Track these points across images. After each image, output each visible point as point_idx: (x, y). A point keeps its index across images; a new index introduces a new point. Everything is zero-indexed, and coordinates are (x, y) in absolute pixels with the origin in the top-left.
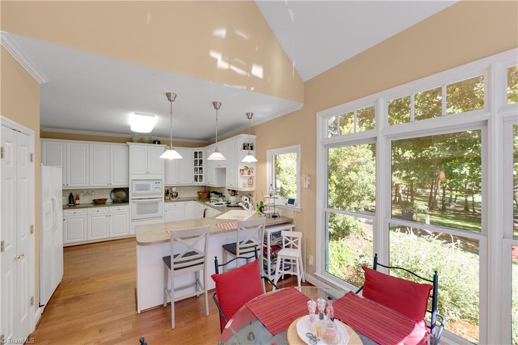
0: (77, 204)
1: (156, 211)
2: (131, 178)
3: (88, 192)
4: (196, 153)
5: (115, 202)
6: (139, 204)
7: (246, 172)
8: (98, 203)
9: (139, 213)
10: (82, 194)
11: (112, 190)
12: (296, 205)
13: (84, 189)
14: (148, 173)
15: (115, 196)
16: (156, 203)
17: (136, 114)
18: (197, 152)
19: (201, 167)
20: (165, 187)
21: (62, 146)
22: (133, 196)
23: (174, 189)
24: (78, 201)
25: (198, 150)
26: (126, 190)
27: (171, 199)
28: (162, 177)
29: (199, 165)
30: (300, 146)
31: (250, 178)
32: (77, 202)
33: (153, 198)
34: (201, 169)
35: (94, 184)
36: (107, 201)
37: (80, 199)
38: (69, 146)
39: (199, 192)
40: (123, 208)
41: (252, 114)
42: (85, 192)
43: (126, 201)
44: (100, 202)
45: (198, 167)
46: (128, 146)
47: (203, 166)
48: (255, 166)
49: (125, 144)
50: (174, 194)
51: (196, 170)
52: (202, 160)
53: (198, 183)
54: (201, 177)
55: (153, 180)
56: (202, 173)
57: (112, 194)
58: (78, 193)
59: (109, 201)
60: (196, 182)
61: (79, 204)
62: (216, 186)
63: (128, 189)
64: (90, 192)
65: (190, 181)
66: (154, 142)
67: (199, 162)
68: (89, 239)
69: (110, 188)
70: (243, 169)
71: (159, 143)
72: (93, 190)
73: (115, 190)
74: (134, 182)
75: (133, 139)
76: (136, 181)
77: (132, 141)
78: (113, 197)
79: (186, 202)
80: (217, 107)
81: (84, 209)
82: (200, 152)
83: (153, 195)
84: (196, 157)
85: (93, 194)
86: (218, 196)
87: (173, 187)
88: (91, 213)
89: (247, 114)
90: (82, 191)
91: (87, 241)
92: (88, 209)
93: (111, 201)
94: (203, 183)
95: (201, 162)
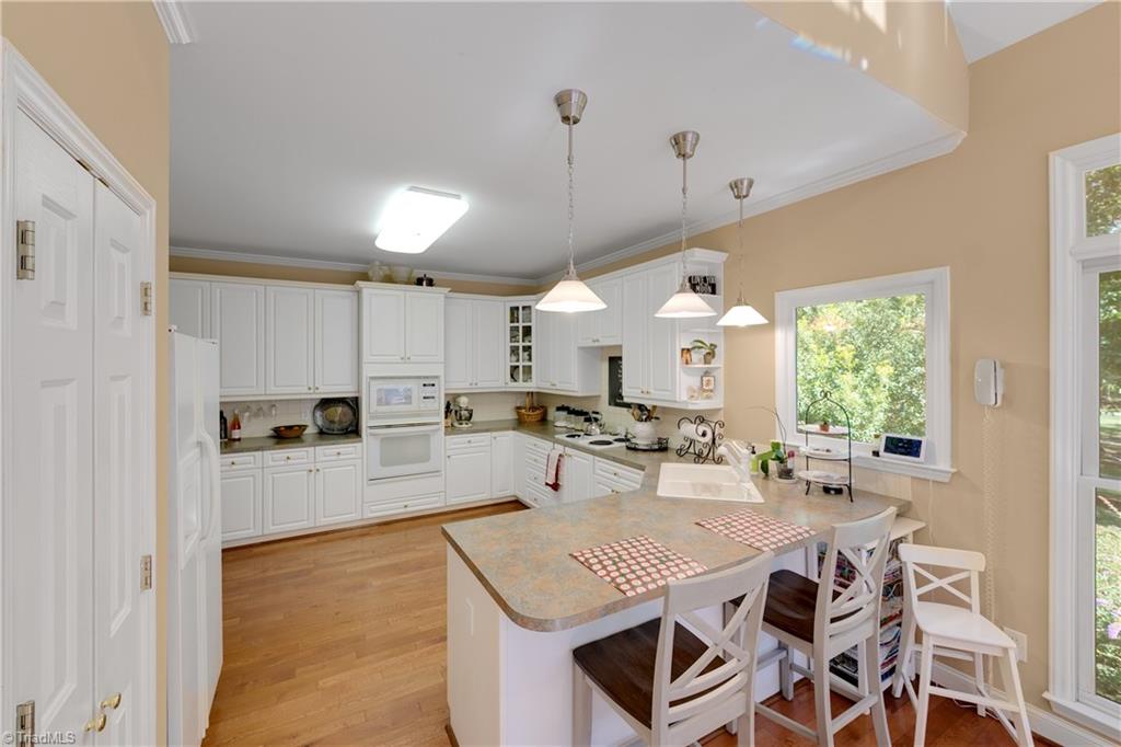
0: (235, 440)
1: (426, 458)
2: (368, 371)
3: (261, 408)
4: (514, 310)
5: (324, 434)
6: (386, 440)
7: (696, 356)
8: (285, 436)
9: (385, 463)
10: (247, 414)
11: (318, 402)
12: (931, 458)
13: (251, 402)
14: (405, 360)
15: (325, 418)
16: (426, 437)
17: (411, 189)
18: (517, 308)
19: (527, 344)
20: (446, 395)
21: (200, 290)
22: (372, 418)
23: (463, 402)
24: (237, 431)
25: (521, 301)
26: (353, 404)
27: (456, 424)
28: (438, 370)
29: (523, 341)
30: (948, 268)
31: (707, 373)
32: (236, 434)
33: (419, 425)
34: (527, 349)
35: (276, 390)
36: (306, 432)
37: (242, 425)
38: (218, 290)
39: (518, 408)
40: (347, 448)
41: (751, 184)
42: (254, 408)
43: (352, 431)
44: (289, 434)
45: (521, 344)
46: (359, 292)
47: (534, 341)
48: (722, 338)
49: (349, 287)
50: (465, 413)
51: (514, 351)
52: (530, 327)
53: (522, 386)
54: (528, 370)
55: (419, 377)
56: (530, 360)
57: (318, 414)
58: (236, 412)
59: (311, 430)
60: (515, 384)
61: (239, 440)
62: (579, 395)
63: (356, 400)
64: (265, 408)
65: (499, 379)
66: (419, 282)
67: (522, 331)
68: (266, 532)
69: (312, 399)
70: (690, 347)
71: (430, 283)
72: (272, 404)
73: (325, 403)
74: (373, 383)
75: (370, 274)
76: (381, 382)
77: (365, 277)
78: (320, 423)
79: (494, 434)
80: (688, 151)
81: (256, 453)
82: (524, 308)
83: (419, 415)
84: (514, 319)
85: (274, 412)
86: (582, 418)
87: (459, 395)
88: (271, 463)
89: (735, 186)
90: (246, 406)
91: (263, 535)
92: (265, 452)
93: (315, 430)
94: (531, 386)
95: (527, 331)
